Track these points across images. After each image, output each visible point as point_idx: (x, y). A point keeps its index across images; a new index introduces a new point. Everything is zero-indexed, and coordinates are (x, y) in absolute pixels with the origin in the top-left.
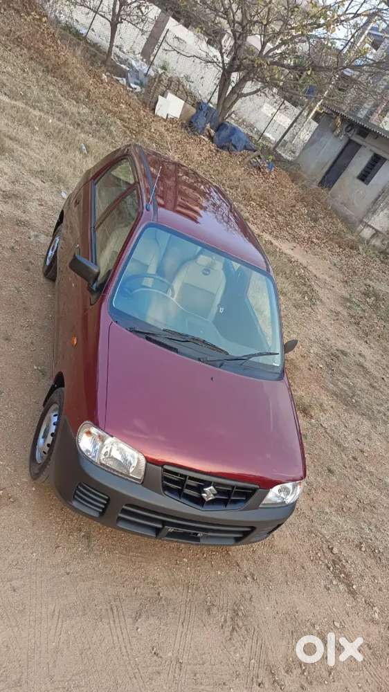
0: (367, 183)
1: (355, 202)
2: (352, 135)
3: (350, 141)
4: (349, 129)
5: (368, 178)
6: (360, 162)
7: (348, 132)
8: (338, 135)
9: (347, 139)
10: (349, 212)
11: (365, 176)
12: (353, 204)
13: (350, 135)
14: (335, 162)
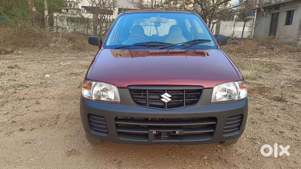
0: (291, 24)
1: (290, 35)
2: (273, 12)
3: (273, 14)
4: (270, 10)
5: (290, 22)
6: (283, 18)
7: (270, 12)
8: (266, 16)
9: (271, 15)
10: (290, 40)
11: (289, 22)
12: (290, 36)
13: (272, 12)
14: (271, 26)
